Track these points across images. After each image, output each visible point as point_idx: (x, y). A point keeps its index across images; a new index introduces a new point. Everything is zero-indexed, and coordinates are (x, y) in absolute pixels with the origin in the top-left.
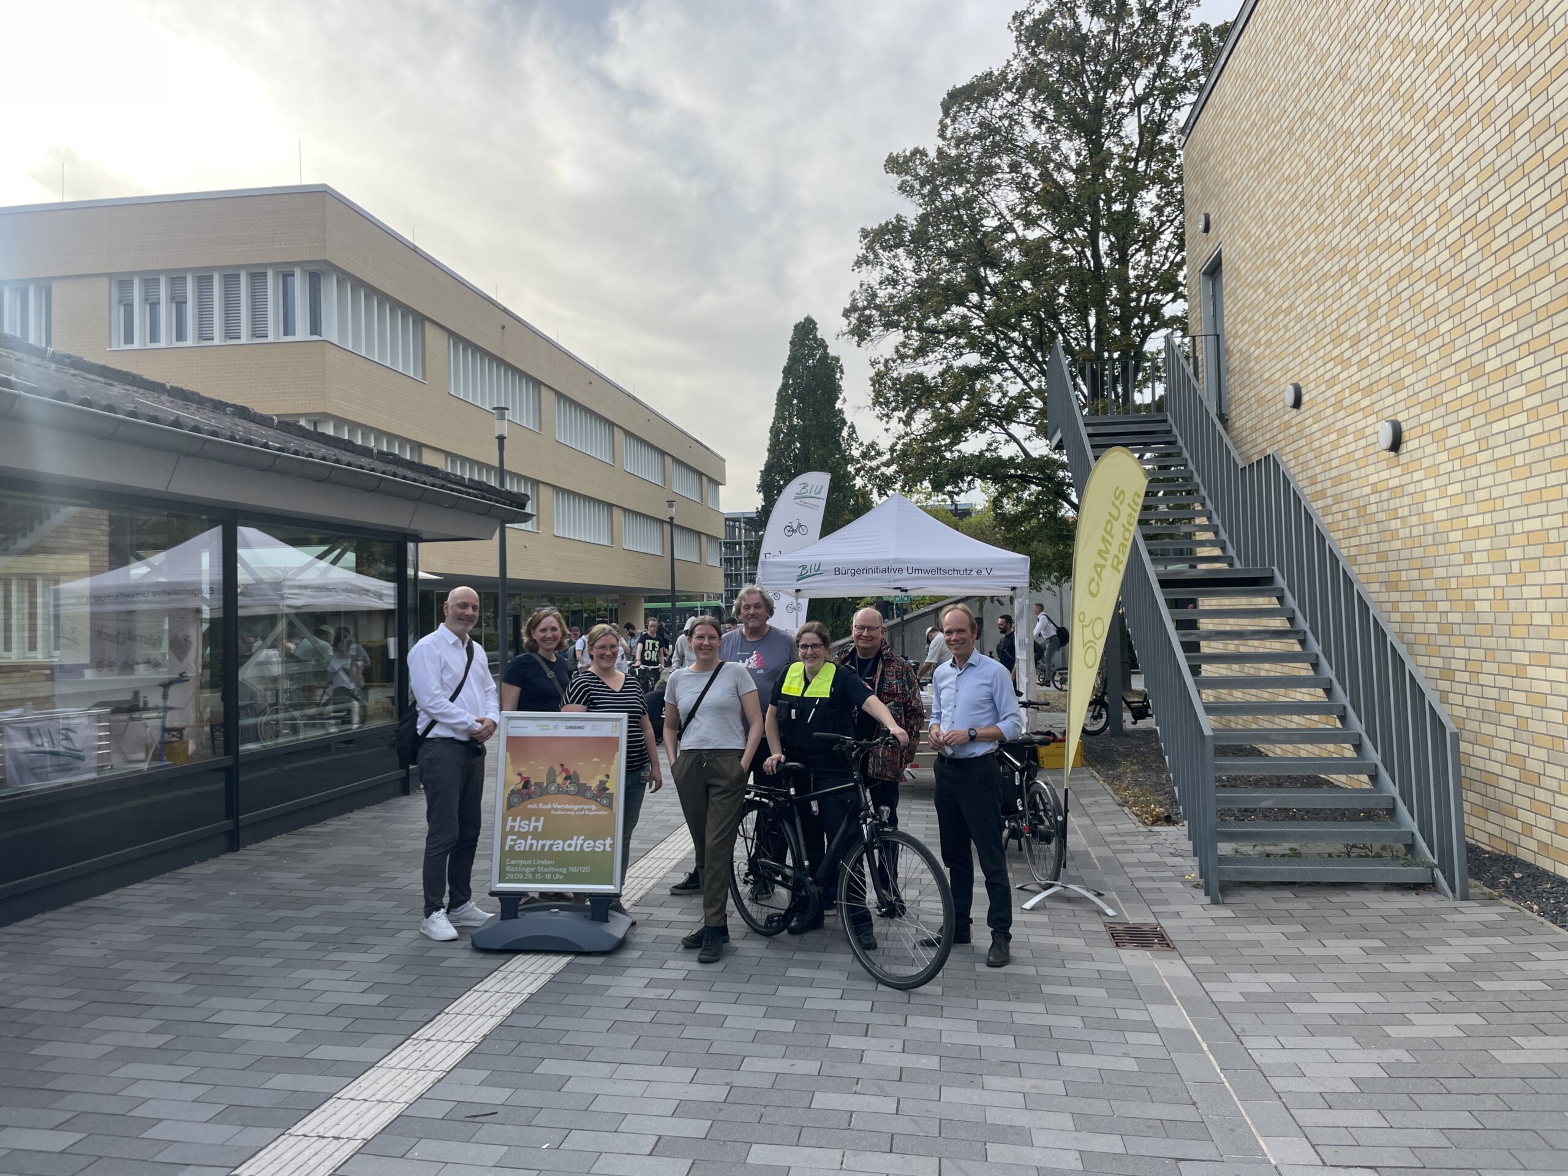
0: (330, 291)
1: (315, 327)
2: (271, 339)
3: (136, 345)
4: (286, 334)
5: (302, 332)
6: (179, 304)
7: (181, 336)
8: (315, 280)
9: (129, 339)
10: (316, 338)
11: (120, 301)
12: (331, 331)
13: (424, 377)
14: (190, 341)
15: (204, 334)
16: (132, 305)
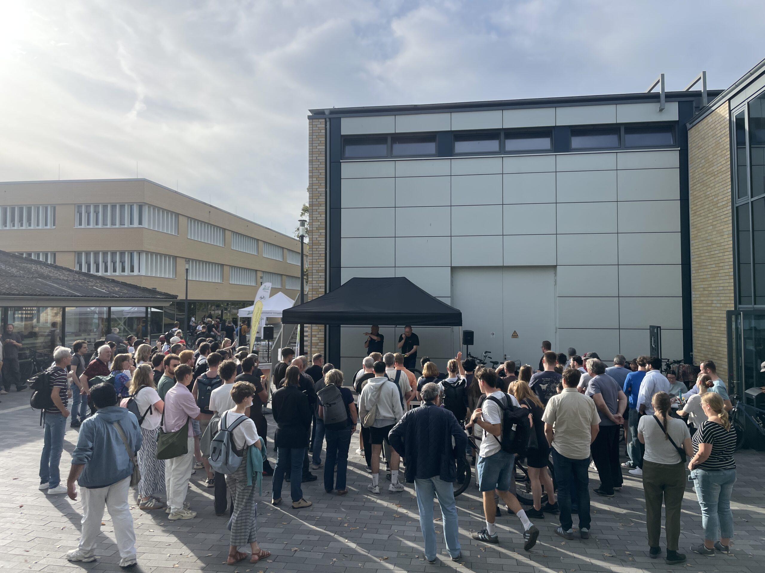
0: (145, 210)
1: (140, 223)
2: (126, 226)
3: (83, 227)
4: (131, 224)
5: (136, 224)
6: (97, 213)
7: (97, 224)
8: (140, 208)
9: (80, 224)
10: (140, 226)
11: (78, 212)
12: (145, 225)
13: (178, 234)
14: (100, 226)
15: (104, 223)
16: (82, 213)
